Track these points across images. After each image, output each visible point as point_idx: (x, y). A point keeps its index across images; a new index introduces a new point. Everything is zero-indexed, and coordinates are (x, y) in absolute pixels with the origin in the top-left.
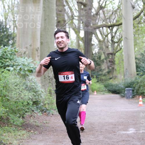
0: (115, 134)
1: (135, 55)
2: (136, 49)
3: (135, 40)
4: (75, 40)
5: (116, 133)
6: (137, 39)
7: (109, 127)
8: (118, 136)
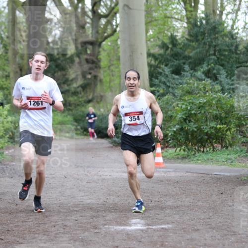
0: (96, 231)
1: (147, 47)
2: (151, 32)
3: (148, 12)
4: (5, 8)
5: (100, 229)
6: (153, 9)
7: (83, 214)
8: (105, 236)
